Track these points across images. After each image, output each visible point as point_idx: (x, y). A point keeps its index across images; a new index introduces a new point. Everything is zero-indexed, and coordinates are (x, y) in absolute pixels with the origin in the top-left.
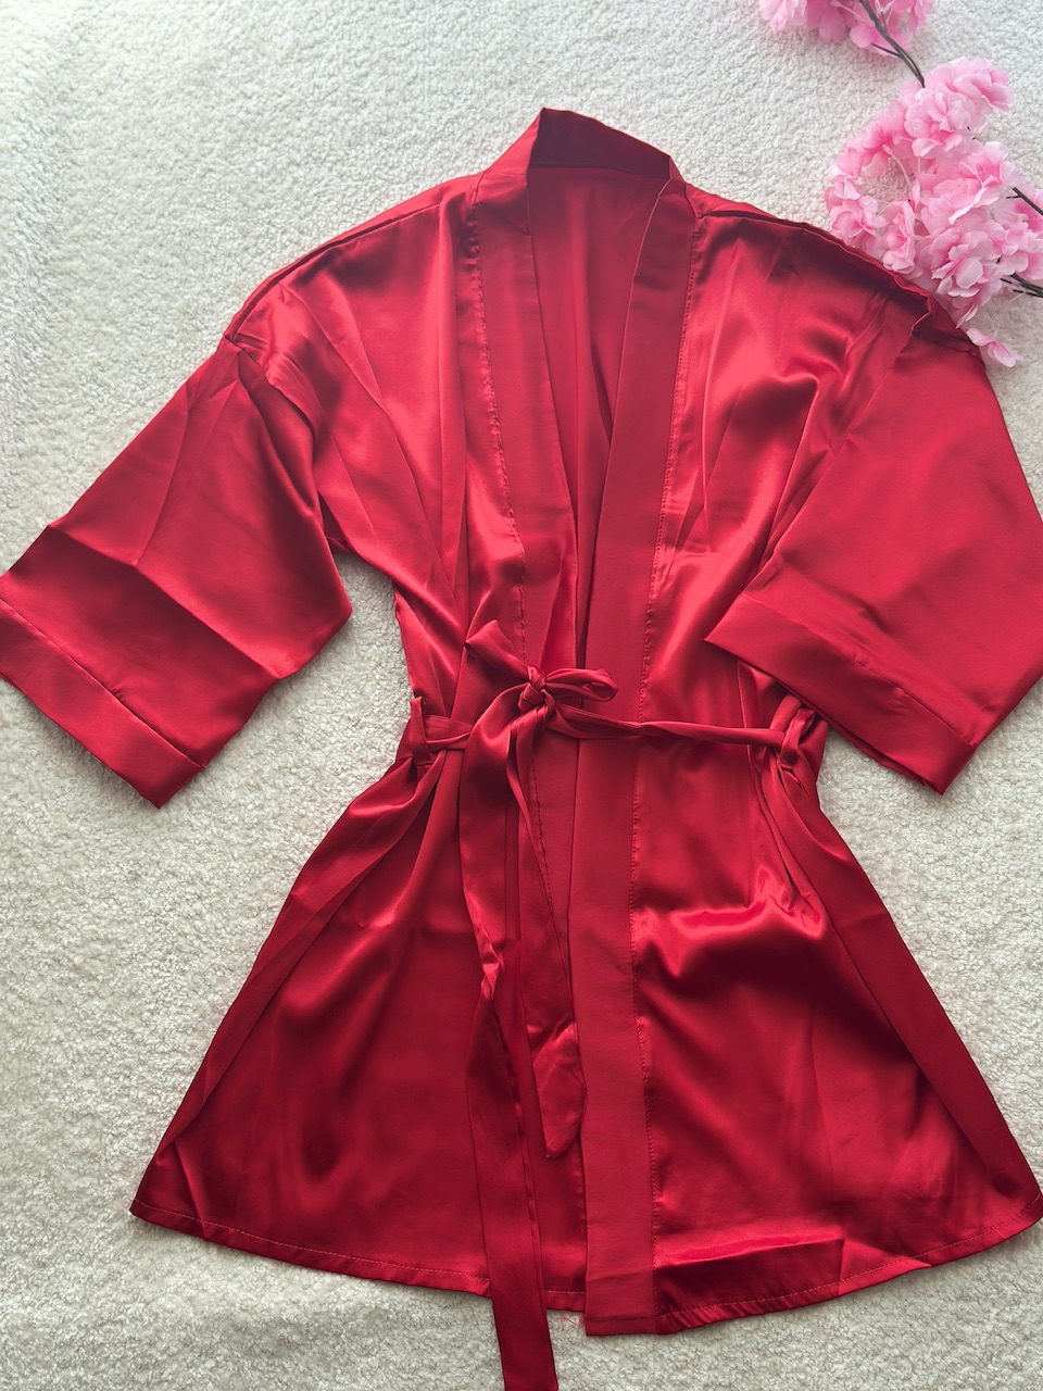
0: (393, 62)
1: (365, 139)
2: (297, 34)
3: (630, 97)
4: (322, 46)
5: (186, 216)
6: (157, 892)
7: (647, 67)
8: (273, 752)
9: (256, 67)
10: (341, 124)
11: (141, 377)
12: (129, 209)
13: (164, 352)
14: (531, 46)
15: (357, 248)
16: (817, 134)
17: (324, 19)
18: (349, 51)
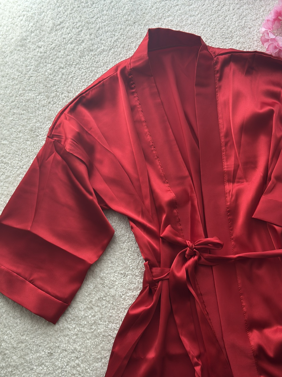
0: (90, 24)
1: (86, 54)
2: (54, 21)
3: (179, 19)
4: (63, 24)
5: (25, 95)
6: (60, 359)
7: (183, 7)
8: (95, 292)
9: (41, 36)
10: (76, 50)
11: (19, 158)
12: (4, 96)
13: (26, 147)
14: (139, 8)
15: (90, 94)
16: (251, 18)
17: (62, 14)
18: (73, 23)
